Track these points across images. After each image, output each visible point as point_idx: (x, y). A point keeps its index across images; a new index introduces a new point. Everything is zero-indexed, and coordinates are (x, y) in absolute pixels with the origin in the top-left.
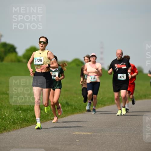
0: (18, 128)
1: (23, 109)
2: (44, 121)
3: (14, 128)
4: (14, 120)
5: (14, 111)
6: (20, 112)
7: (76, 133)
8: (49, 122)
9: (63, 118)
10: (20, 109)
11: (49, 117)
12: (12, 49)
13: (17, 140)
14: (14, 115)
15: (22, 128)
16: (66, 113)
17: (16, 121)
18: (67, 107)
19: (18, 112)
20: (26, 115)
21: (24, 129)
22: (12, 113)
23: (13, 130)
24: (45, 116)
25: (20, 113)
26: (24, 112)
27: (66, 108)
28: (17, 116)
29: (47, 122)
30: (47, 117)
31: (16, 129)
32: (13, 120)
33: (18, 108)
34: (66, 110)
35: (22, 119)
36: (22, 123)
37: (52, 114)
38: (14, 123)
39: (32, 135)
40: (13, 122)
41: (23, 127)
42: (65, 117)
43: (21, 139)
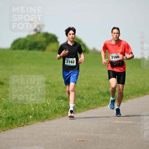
0: (60, 117)
1: (64, 98)
2: (85, 109)
3: (56, 116)
4: (56, 109)
5: (56, 100)
6: (62, 100)
7: (117, 122)
8: (90, 111)
9: (104, 106)
10: (61, 98)
11: (90, 106)
12: (53, 39)
13: (59, 128)
14: (56, 104)
15: (63, 117)
16: (107, 102)
17: (57, 109)
18: (108, 96)
19: (60, 101)
20: (67, 104)
21: (65, 117)
22: (53, 101)
23: (55, 119)
24: (86, 105)
25: (62, 102)
26: (66, 101)
27: (106, 97)
28: (59, 105)
29: (88, 111)
30: (89, 106)
31: (58, 118)
32: (54, 109)
33: (60, 97)
34: (107, 99)
35: (64, 108)
36: (63, 112)
37: (93, 103)
38: (56, 112)
39: (74, 124)
40: (54, 111)
41: (65, 116)
42: (106, 106)
43: (62, 128)
